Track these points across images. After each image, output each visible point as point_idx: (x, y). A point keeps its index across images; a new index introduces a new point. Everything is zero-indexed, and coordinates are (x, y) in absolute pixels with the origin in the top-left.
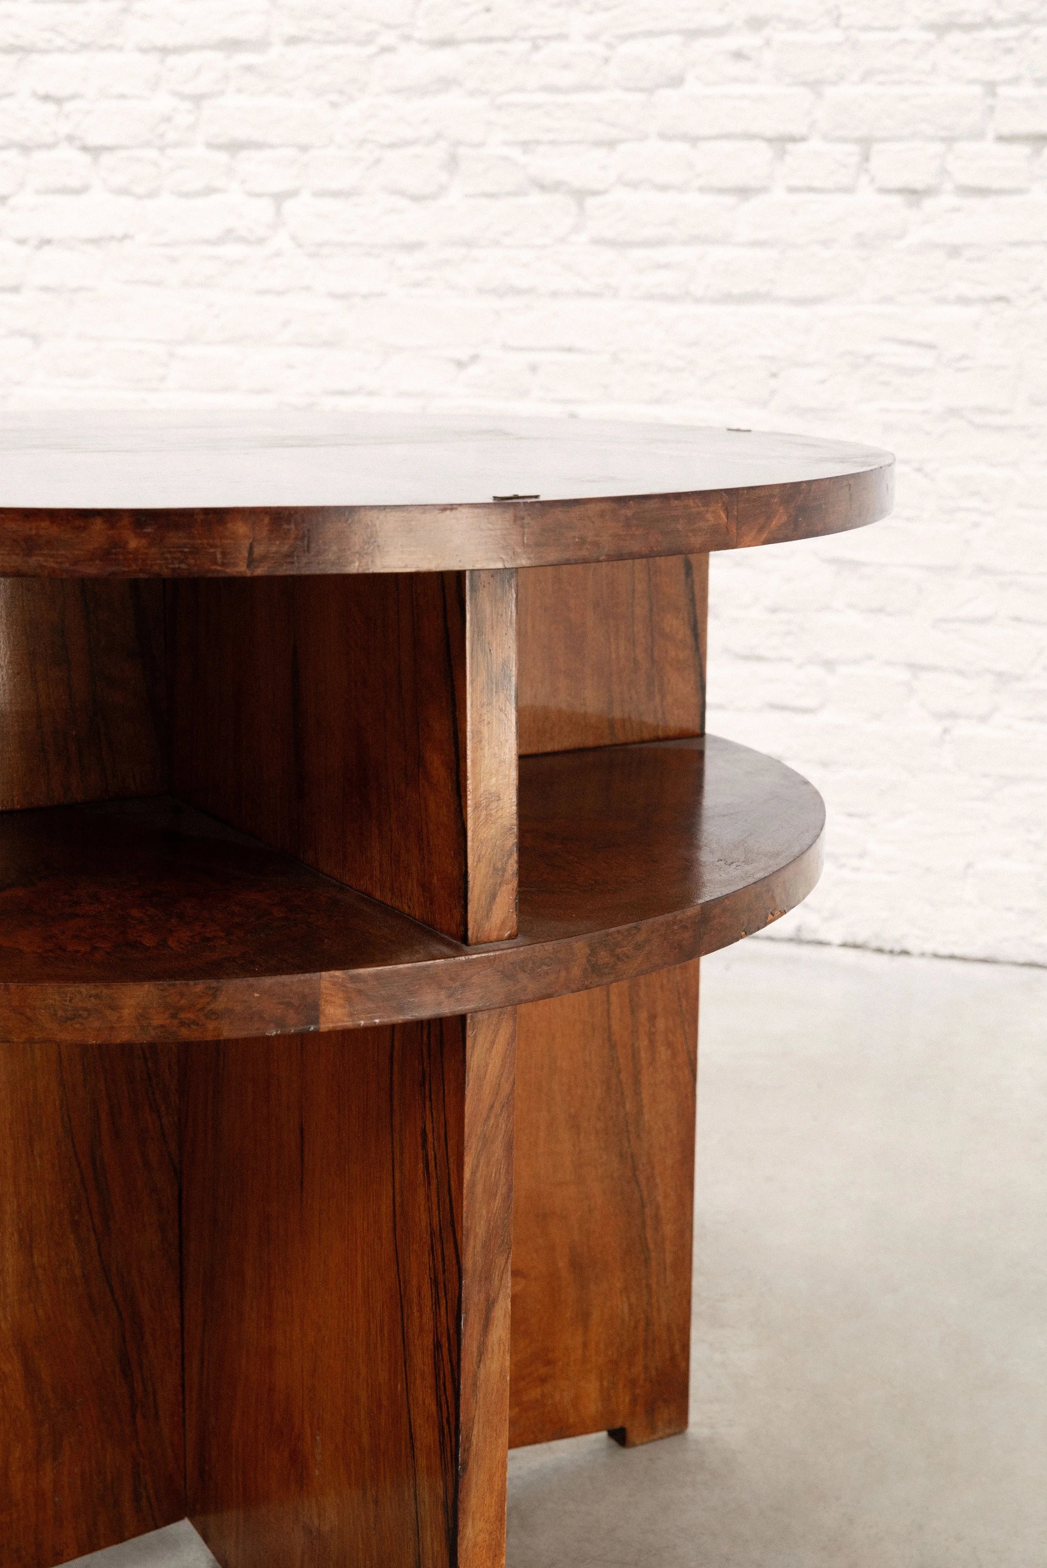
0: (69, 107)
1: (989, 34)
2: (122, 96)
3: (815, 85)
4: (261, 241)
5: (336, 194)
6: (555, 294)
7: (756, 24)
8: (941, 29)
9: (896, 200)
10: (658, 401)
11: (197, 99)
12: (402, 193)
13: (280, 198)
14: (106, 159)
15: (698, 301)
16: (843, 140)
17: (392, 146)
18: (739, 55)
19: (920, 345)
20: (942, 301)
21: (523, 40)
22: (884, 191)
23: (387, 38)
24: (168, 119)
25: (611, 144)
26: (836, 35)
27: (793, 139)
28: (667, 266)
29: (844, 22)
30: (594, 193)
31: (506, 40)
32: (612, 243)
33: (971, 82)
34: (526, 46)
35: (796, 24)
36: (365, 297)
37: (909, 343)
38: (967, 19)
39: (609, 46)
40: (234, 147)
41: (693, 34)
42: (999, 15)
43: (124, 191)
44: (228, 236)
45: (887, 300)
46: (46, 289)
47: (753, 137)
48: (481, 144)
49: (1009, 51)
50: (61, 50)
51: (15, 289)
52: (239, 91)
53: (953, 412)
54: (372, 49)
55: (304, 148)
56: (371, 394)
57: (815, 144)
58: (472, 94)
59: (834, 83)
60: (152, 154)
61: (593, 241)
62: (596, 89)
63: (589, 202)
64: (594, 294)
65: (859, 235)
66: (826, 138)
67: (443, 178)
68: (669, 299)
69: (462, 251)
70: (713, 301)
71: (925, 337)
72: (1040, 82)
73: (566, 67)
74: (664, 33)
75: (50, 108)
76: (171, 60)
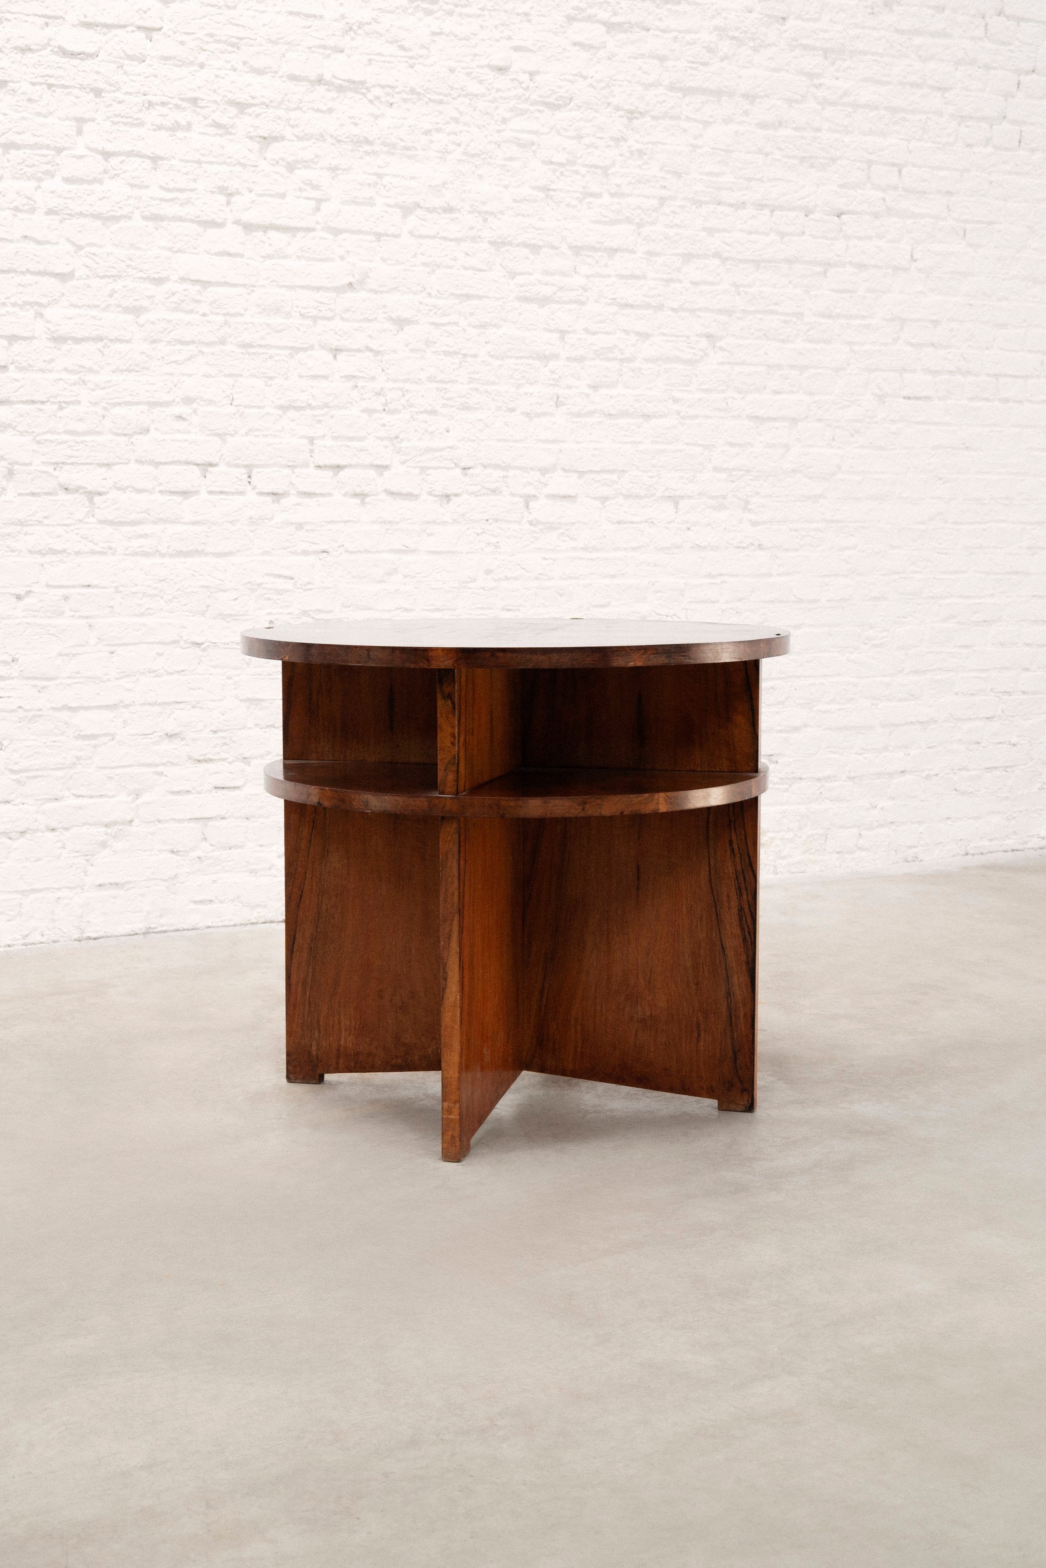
1: (309, 412)
3: (222, 436)
6: (78, 553)
7: (187, 401)
8: (284, 408)
9: (269, 499)
10: (142, 615)
15: (162, 555)
16: (237, 466)
18: (180, 418)
19: (286, 577)
20: (293, 553)
21: (54, 403)
22: (261, 494)
25: (108, 465)
26: (232, 409)
27: (211, 465)
28: (145, 536)
29: (235, 403)
30: (100, 494)
31: (42, 402)
32: (111, 523)
33: (302, 437)
34: (55, 407)
35: (211, 402)
37: (280, 576)
38: (299, 404)
39: (105, 409)
41: (153, 404)
42: (314, 404)
45: (264, 554)
47: (188, 463)
48: (30, 464)
49: (320, 422)
57: (222, 467)
58: (21, 433)
59: (232, 435)
61: (101, 522)
62: (99, 433)
63: (97, 499)
64: (101, 553)
65: (251, 518)
66: (229, 464)
67: (4, 483)
68: (147, 555)
69: (18, 528)
70: (171, 556)
71: (287, 573)
72: (335, 438)
73: (80, 420)
74: (137, 403)
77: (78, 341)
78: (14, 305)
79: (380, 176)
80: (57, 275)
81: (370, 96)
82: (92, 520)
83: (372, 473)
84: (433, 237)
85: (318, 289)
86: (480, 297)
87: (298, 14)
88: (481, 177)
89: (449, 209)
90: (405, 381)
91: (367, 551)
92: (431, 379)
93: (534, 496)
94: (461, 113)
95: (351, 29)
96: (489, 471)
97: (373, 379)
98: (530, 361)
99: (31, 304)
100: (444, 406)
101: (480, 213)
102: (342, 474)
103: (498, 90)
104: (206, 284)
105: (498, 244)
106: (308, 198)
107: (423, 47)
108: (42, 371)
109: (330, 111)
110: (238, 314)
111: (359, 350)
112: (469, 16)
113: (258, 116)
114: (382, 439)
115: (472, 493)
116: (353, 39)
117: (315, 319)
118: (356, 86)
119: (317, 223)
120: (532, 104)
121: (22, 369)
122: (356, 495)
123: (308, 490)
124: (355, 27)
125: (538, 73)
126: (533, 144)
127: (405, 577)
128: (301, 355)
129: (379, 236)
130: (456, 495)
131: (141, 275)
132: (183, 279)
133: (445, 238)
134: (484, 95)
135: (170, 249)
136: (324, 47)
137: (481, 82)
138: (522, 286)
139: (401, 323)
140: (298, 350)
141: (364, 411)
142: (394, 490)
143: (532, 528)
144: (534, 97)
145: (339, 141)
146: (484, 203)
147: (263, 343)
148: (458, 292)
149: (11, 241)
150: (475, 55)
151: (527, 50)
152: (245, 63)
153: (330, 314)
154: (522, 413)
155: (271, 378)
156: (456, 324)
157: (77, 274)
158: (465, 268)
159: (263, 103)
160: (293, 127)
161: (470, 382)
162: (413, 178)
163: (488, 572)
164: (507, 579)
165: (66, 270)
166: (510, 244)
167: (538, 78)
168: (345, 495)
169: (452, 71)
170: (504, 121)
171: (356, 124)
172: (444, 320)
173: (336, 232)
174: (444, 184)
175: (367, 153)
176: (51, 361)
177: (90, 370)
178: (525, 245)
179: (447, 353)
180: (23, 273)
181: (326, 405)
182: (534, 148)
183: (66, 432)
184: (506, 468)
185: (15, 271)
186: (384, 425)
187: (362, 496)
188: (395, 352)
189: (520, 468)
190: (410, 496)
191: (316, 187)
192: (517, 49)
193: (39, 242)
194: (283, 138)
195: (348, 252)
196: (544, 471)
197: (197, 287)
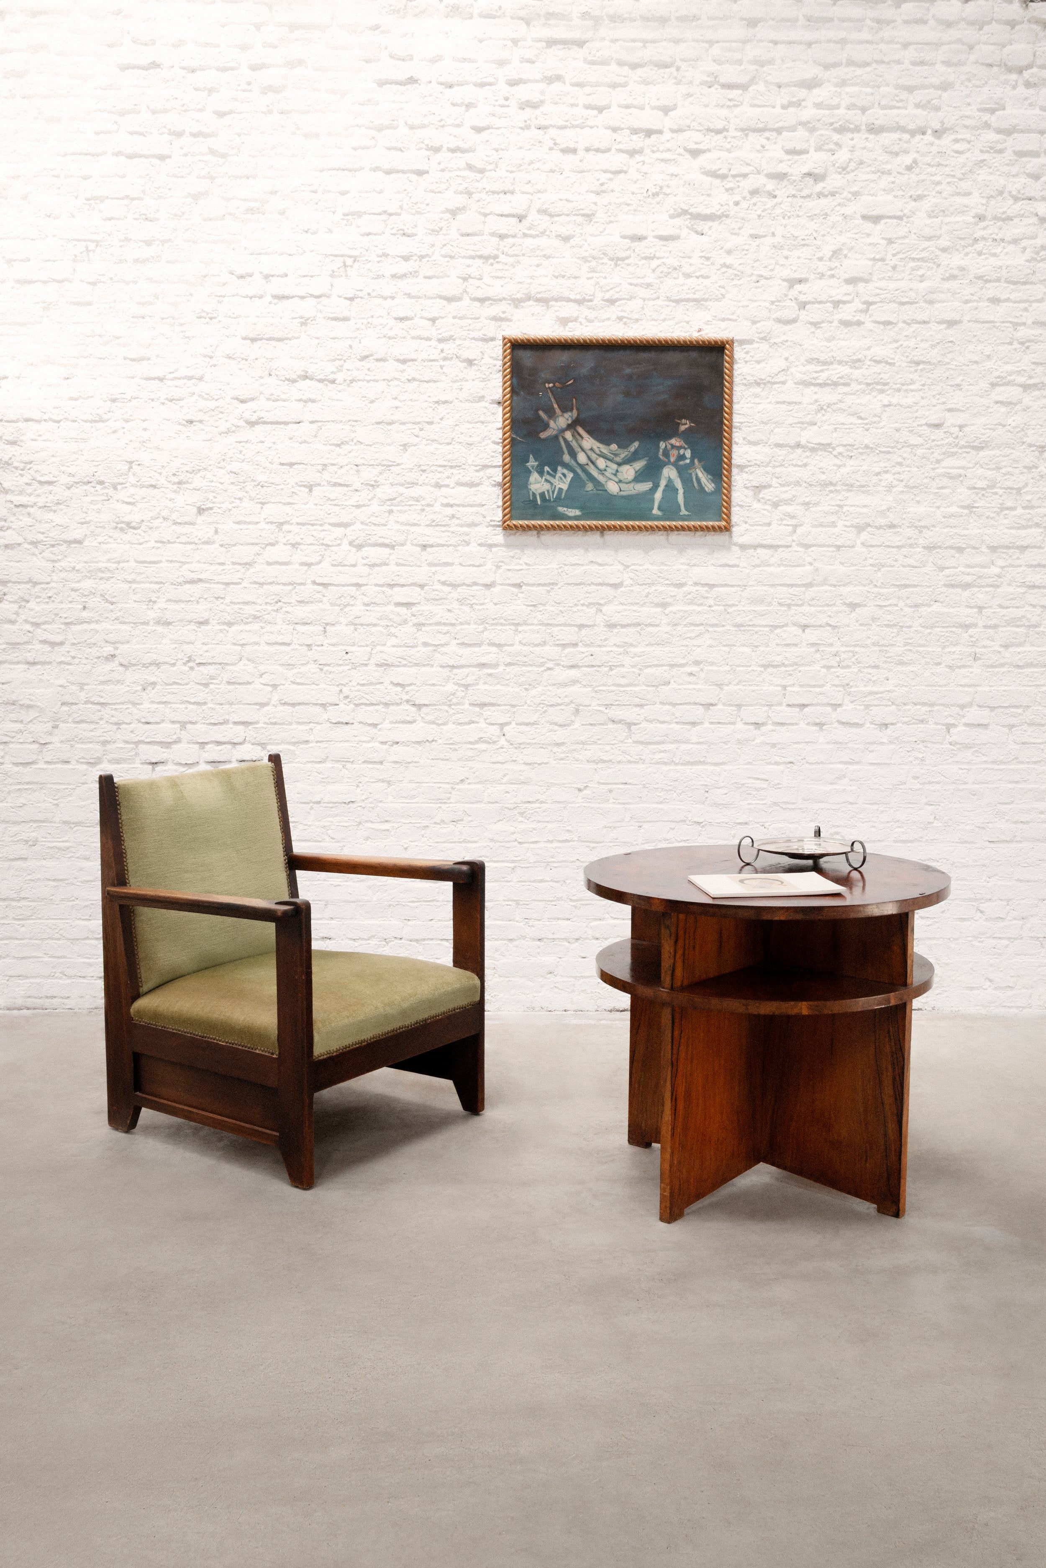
0: (407, 689)
1: (783, 669)
2: (434, 685)
4: (494, 742)
5: (527, 724)
6: (619, 762)
7: (697, 663)
8: (765, 667)
9: (752, 727)
10: (661, 803)
11: (467, 686)
12: (556, 724)
13: (502, 725)
14: (424, 709)
15: (676, 764)
16: (731, 705)
17: (551, 706)
18: (691, 674)
19: (762, 780)
20: (769, 763)
21: (606, 666)
22: (746, 724)
23: (550, 665)
24: (454, 694)
25: (642, 706)
26: (727, 668)
27: (712, 705)
28: (664, 751)
29: (730, 664)
30: (635, 724)
31: (599, 666)
32: (642, 743)
34: (607, 669)
35: (712, 664)
36: (539, 764)
37: (758, 779)
38: (776, 663)
39: (640, 669)
40: (483, 705)
41: (672, 666)
42: (787, 663)
43: (433, 723)
44: (480, 740)
45: (749, 763)
46: (395, 762)
47: (696, 704)
48: (590, 706)
49: (790, 675)
50: (405, 666)
51: (381, 763)
52: (485, 683)
53: (775, 804)
54: (543, 669)
55: (513, 706)
56: (542, 802)
57: (720, 707)
58: (585, 686)
59: (727, 685)
60: (446, 708)
61: (635, 742)
62: (636, 685)
63: (633, 727)
64: (635, 762)
65: (738, 740)
66: (724, 704)
67: (573, 718)
68: (665, 764)
69: (581, 746)
70: (682, 764)
71: (764, 777)
72: (801, 686)
73: (623, 677)
74: (662, 665)
75: (399, 689)
76: (455, 671)
77: (623, 626)
78: (583, 605)
79: (840, 506)
80: (611, 585)
81: (835, 453)
82: (630, 741)
83: (829, 709)
84: (881, 546)
85: (792, 586)
86: (915, 586)
87: (784, 402)
88: (918, 502)
89: (892, 526)
90: (855, 646)
91: (822, 763)
92: (874, 644)
93: (954, 724)
94: (904, 459)
95: (822, 409)
96: (918, 707)
97: (831, 645)
98: (953, 629)
99: (593, 604)
100: (885, 662)
101: (916, 527)
102: (806, 709)
103: (933, 441)
104: (712, 586)
105: (930, 548)
106: (788, 525)
107: (875, 416)
108: (600, 646)
109: (805, 465)
110: (733, 605)
111: (820, 626)
112: (912, 391)
113: (752, 473)
114: (836, 686)
115: (905, 723)
116: (823, 415)
117: (789, 606)
118: (825, 447)
119: (793, 541)
120: (961, 448)
121: (587, 645)
122: (816, 724)
123: (781, 721)
124: (825, 407)
125: (966, 425)
126: (961, 476)
127: (851, 780)
128: (778, 631)
129: (838, 547)
130: (892, 724)
131: (667, 582)
132: (696, 584)
133: (889, 546)
134: (922, 445)
135: (688, 564)
136: (802, 423)
137: (920, 436)
138: (948, 577)
139: (853, 606)
140: (777, 627)
141: (824, 667)
142: (844, 720)
143: (952, 747)
144: (962, 443)
145: (811, 485)
146: (920, 520)
147: (751, 623)
148: (898, 583)
149: (582, 565)
150: (916, 417)
151: (958, 410)
152: (744, 439)
153: (800, 602)
154: (946, 666)
155: (757, 647)
156: (896, 605)
157: (625, 583)
158: (904, 566)
159: (756, 464)
160: (778, 478)
161: (905, 646)
162: (865, 506)
163: (915, 778)
164: (930, 783)
165: (617, 581)
166: (940, 547)
167: (966, 429)
168: (808, 724)
169: (897, 430)
170: (938, 461)
171: (823, 473)
172: (887, 603)
173: (807, 546)
174: (889, 509)
175: (831, 492)
176: (606, 640)
177: (632, 645)
178: (951, 548)
179: (888, 626)
180: (589, 585)
181: (796, 664)
182: (961, 479)
183: (614, 685)
184: (933, 705)
185: (584, 584)
186: (838, 676)
187: (820, 725)
188: (848, 626)
189: (943, 705)
190: (856, 725)
191: (793, 517)
192: (950, 410)
193: (601, 565)
194: (770, 486)
195: (815, 560)
196: (962, 707)
197: (706, 588)
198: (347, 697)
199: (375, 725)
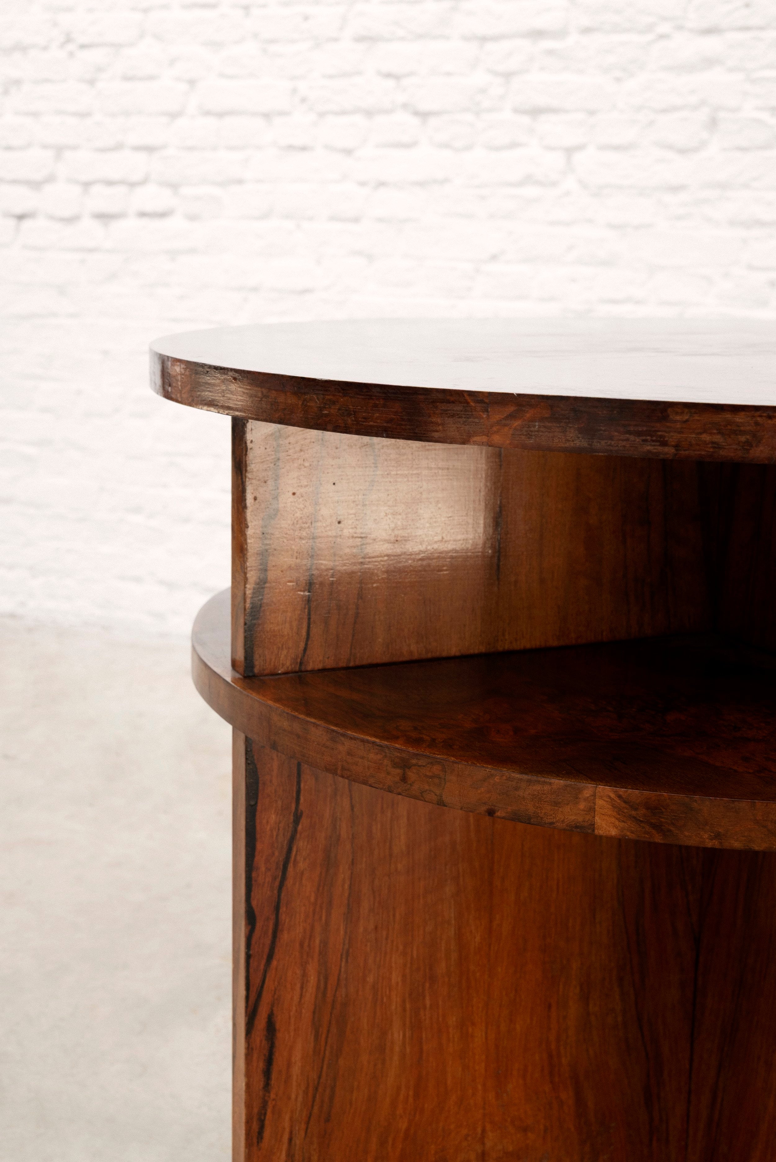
0: (405, 82)
2: (449, 74)
4: (554, 184)
5: (617, 148)
11: (508, 76)
12: (670, 147)
13: (570, 151)
17: (664, 111)
23: (664, 28)
24: (484, 91)
36: (636, 227)
40: (536, 112)
43: (446, 146)
44: (528, 180)
46: (381, 220)
50: (402, 39)
51: (356, 220)
52: (542, 69)
54: (651, 36)
55: (592, 113)
60: (470, 117)
75: (390, 83)
76: (490, 46)
198: (303, 100)
199: (348, 152)
